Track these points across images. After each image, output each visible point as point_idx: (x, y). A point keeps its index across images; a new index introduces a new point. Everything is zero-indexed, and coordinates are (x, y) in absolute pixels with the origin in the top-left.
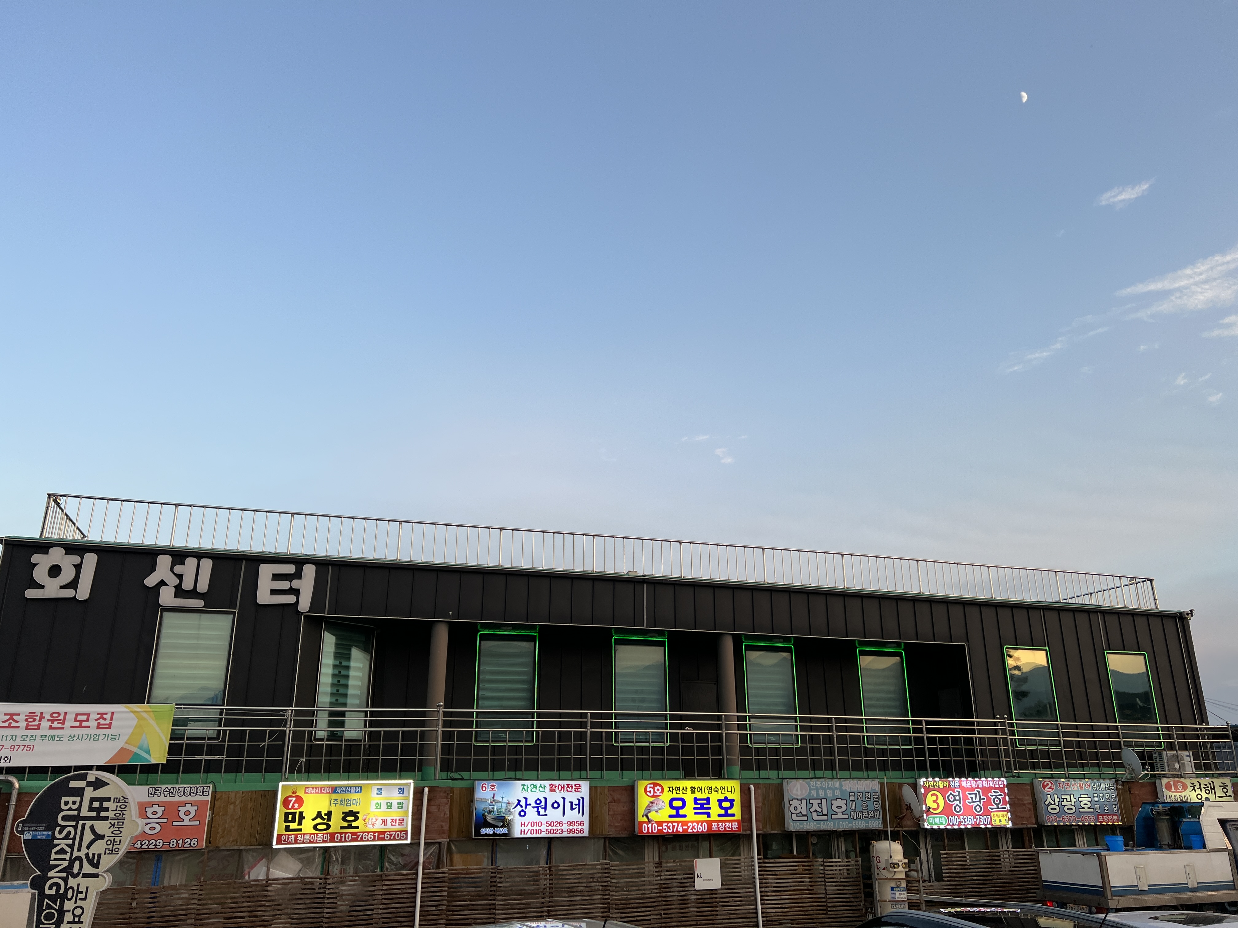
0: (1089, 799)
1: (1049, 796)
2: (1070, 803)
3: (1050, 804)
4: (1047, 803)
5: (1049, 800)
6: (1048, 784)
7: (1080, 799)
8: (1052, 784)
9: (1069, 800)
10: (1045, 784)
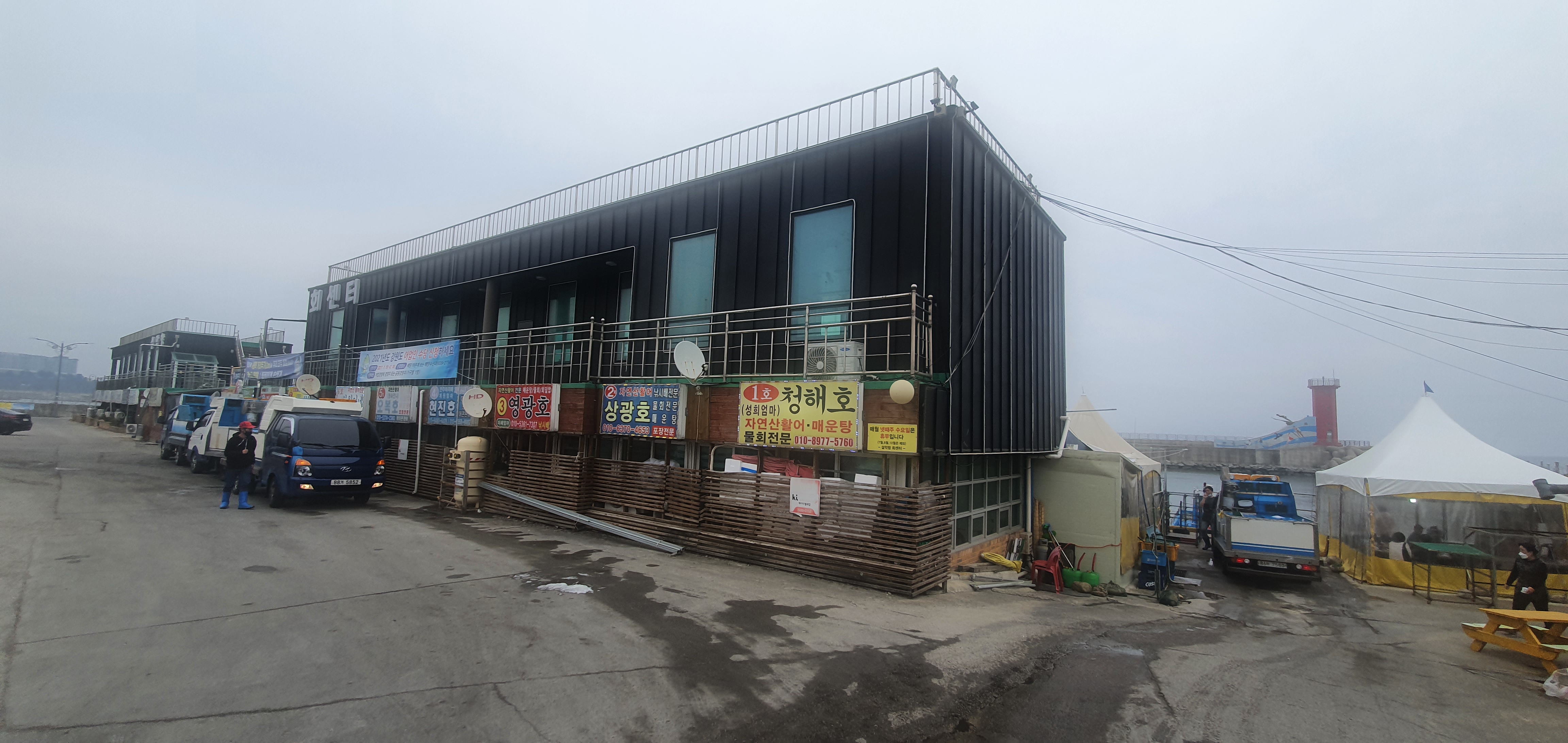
0: (648, 408)
1: (609, 403)
2: (628, 411)
3: (609, 411)
4: (606, 410)
5: (609, 407)
6: (611, 390)
7: (639, 407)
8: (615, 389)
9: (627, 408)
10: (609, 389)
